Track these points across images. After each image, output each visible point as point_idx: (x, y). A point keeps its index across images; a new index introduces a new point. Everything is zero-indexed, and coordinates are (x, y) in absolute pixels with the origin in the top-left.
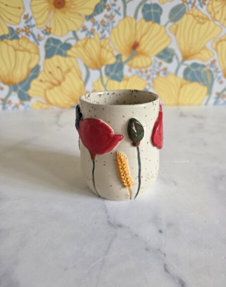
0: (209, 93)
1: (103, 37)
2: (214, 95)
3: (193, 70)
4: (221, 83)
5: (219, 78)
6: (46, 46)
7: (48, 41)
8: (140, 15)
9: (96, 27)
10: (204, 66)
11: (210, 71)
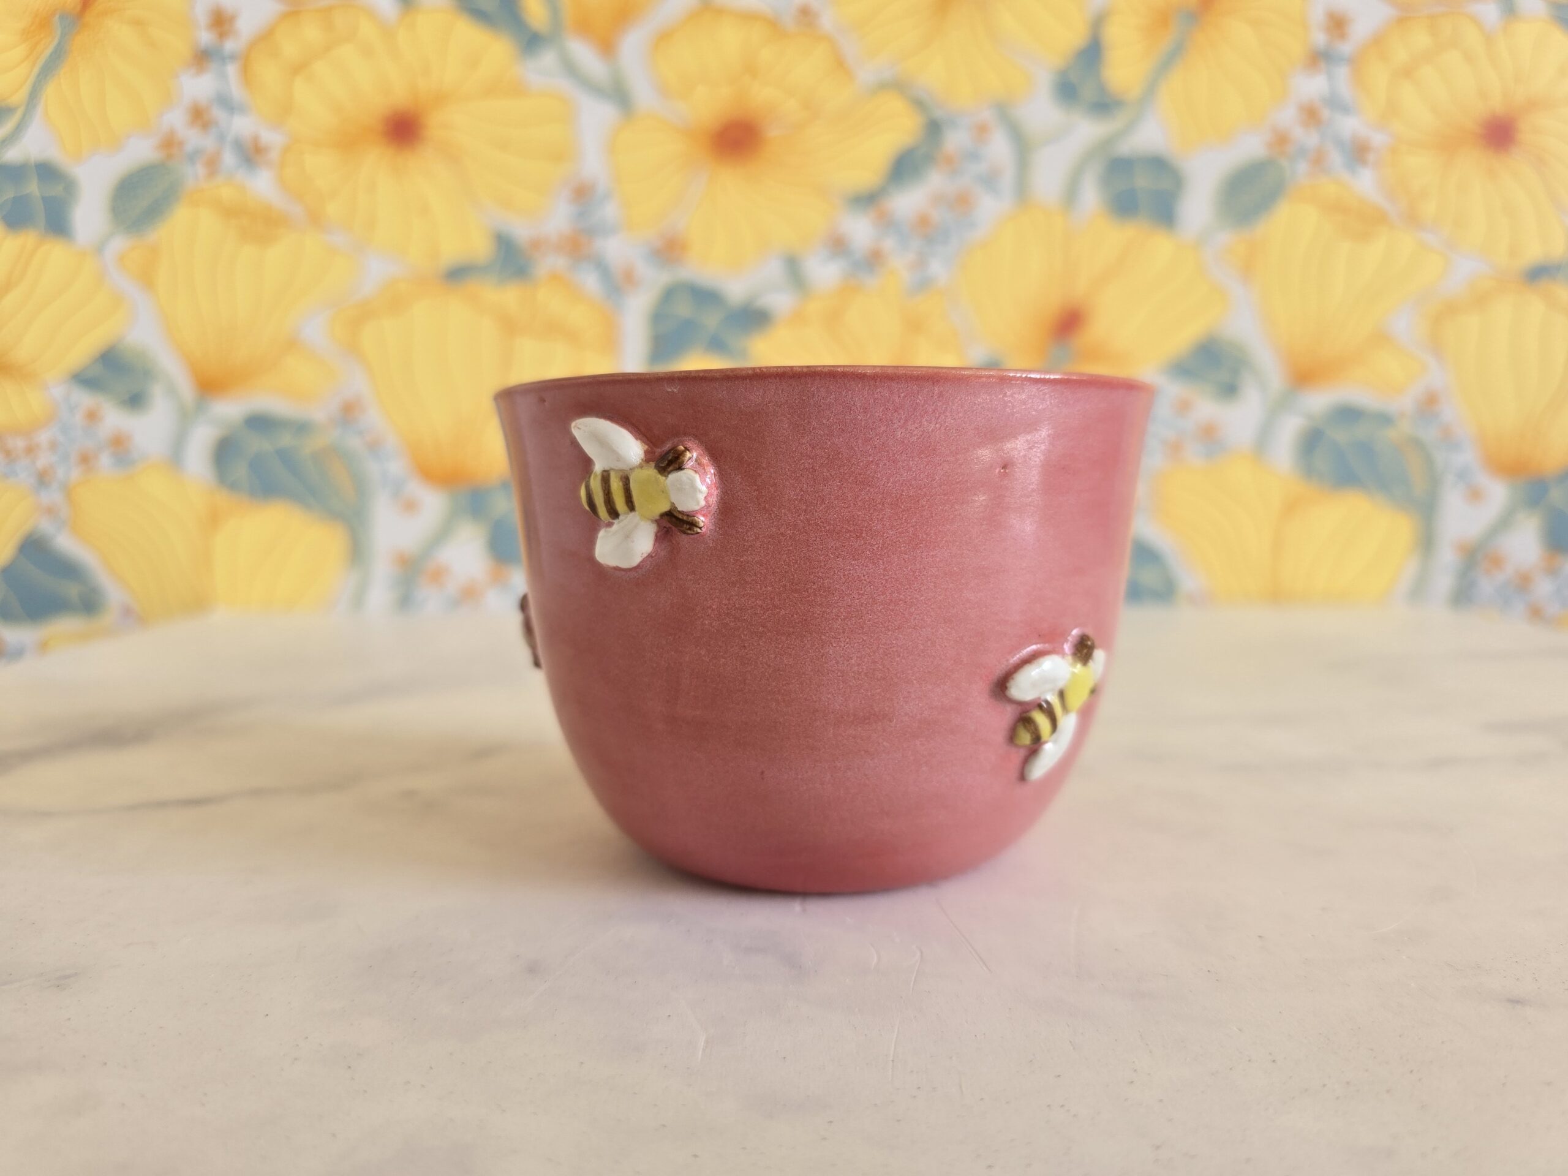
0: (1427, 542)
1: (923, 285)
2: (1447, 557)
3: (1341, 436)
4: (1475, 495)
5: (1463, 475)
6: (658, 316)
7: (669, 294)
8: (1091, 196)
9: (889, 244)
10: (1385, 419)
11: (1417, 444)
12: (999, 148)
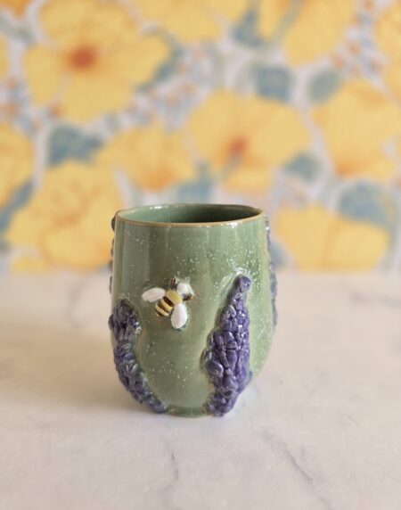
12: (206, 65)
